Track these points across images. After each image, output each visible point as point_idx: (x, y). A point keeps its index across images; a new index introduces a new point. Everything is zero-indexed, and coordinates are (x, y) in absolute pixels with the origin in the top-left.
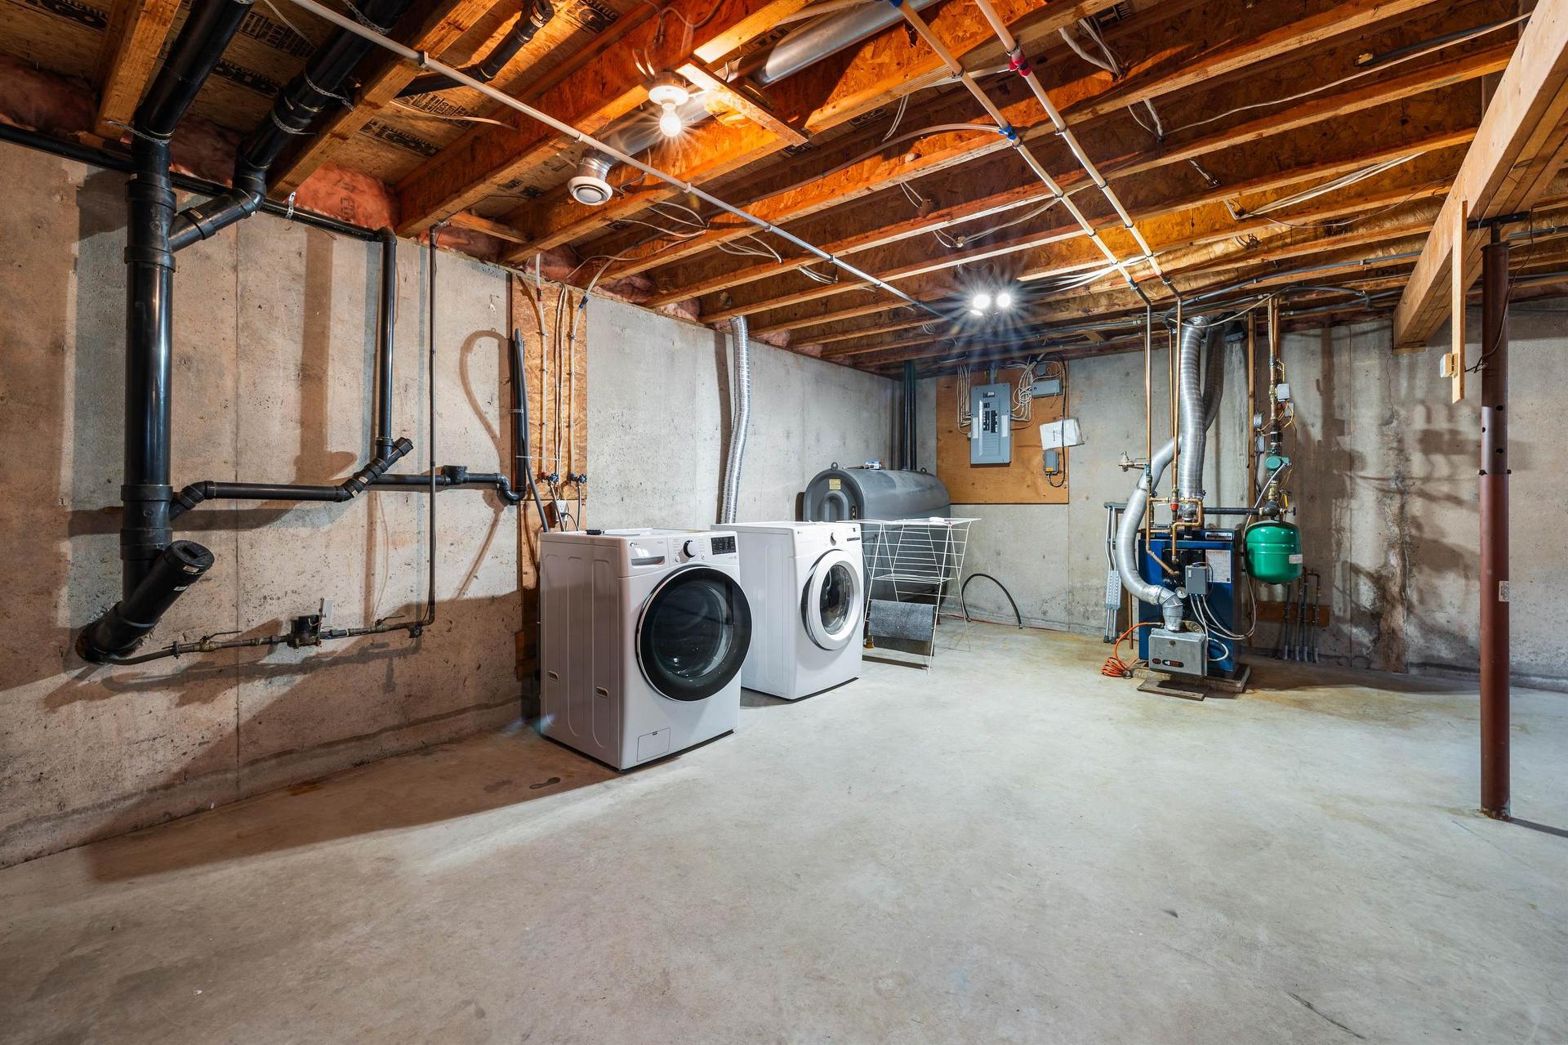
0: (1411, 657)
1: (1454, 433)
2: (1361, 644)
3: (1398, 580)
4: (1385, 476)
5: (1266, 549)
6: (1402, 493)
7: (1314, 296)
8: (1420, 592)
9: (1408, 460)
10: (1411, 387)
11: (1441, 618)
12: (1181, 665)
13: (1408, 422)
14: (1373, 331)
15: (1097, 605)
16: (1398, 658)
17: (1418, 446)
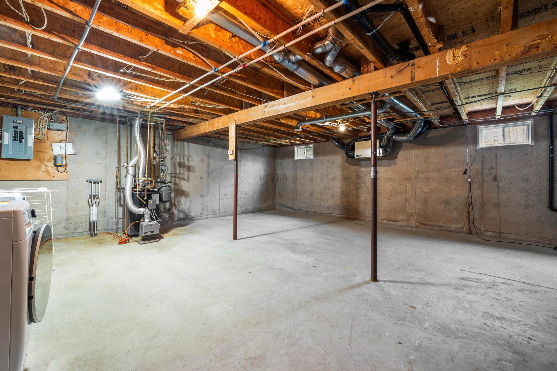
0: (176, 219)
1: (184, 163)
2: (166, 218)
3: (174, 199)
4: (172, 173)
5: (164, 193)
6: (175, 177)
7: (171, 123)
8: (178, 202)
9: (176, 169)
10: (177, 150)
11: (181, 208)
12: (153, 232)
13: (176, 159)
14: (170, 134)
15: (81, 223)
16: (173, 220)
17: (178, 166)
